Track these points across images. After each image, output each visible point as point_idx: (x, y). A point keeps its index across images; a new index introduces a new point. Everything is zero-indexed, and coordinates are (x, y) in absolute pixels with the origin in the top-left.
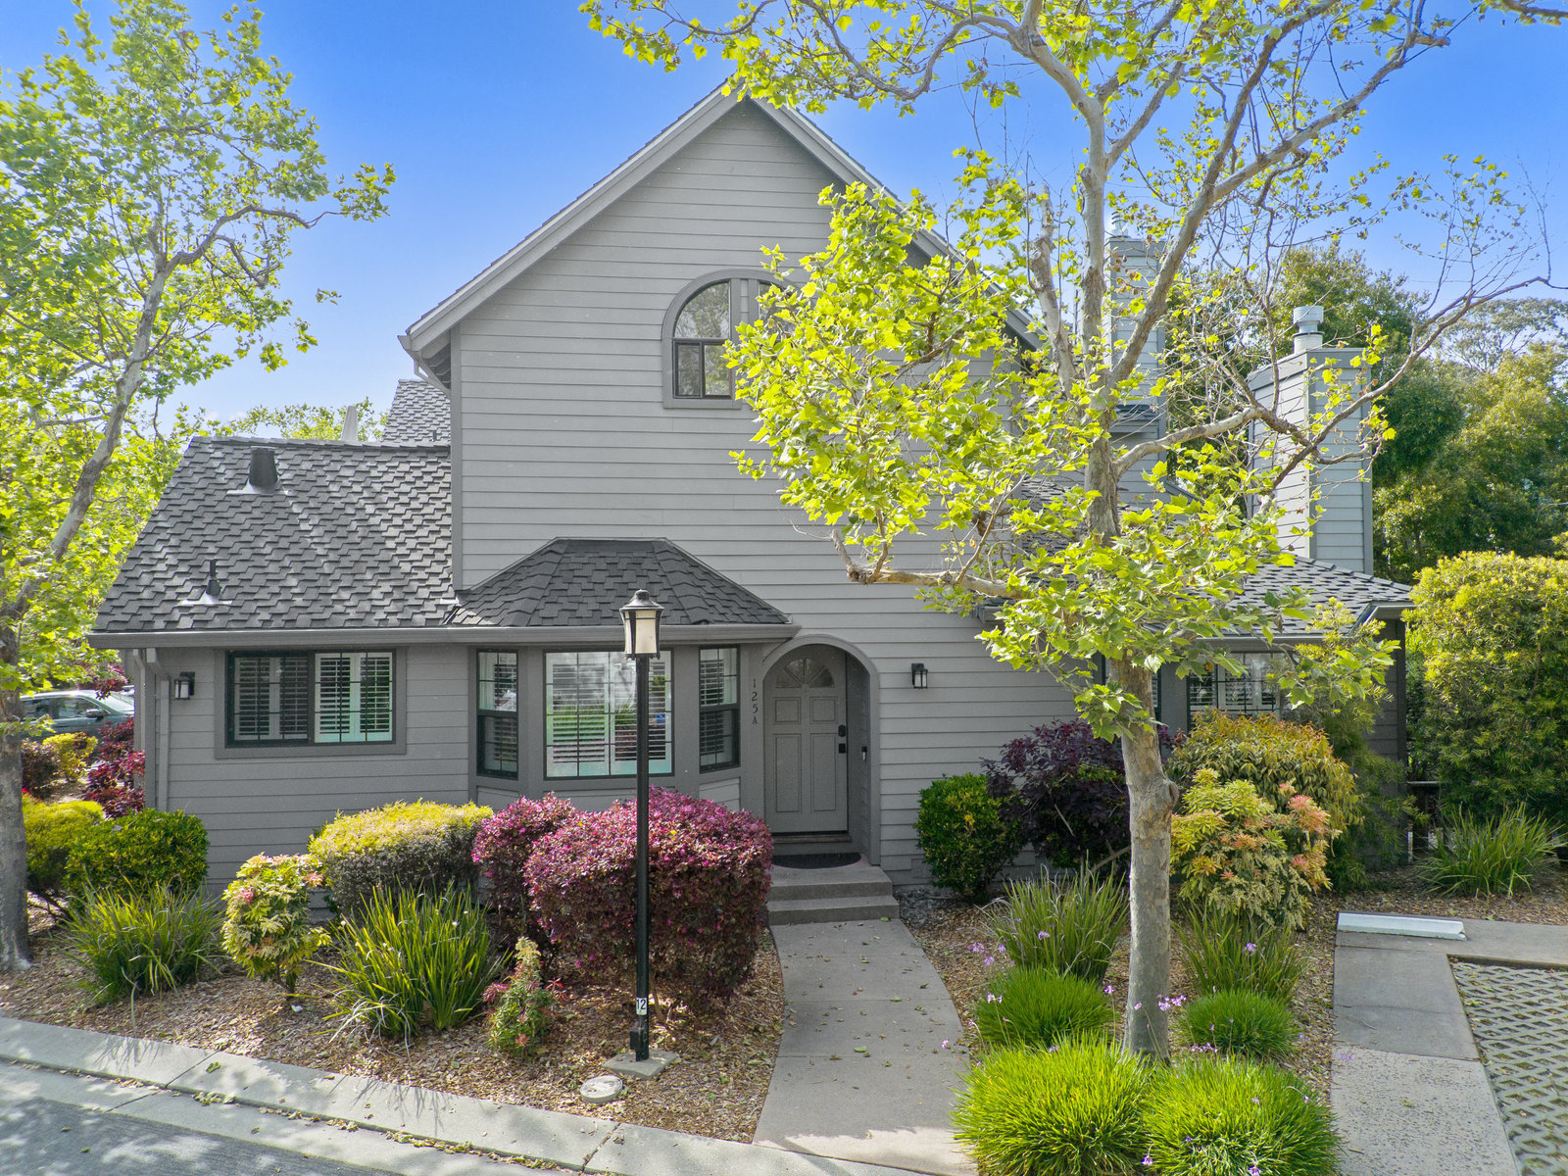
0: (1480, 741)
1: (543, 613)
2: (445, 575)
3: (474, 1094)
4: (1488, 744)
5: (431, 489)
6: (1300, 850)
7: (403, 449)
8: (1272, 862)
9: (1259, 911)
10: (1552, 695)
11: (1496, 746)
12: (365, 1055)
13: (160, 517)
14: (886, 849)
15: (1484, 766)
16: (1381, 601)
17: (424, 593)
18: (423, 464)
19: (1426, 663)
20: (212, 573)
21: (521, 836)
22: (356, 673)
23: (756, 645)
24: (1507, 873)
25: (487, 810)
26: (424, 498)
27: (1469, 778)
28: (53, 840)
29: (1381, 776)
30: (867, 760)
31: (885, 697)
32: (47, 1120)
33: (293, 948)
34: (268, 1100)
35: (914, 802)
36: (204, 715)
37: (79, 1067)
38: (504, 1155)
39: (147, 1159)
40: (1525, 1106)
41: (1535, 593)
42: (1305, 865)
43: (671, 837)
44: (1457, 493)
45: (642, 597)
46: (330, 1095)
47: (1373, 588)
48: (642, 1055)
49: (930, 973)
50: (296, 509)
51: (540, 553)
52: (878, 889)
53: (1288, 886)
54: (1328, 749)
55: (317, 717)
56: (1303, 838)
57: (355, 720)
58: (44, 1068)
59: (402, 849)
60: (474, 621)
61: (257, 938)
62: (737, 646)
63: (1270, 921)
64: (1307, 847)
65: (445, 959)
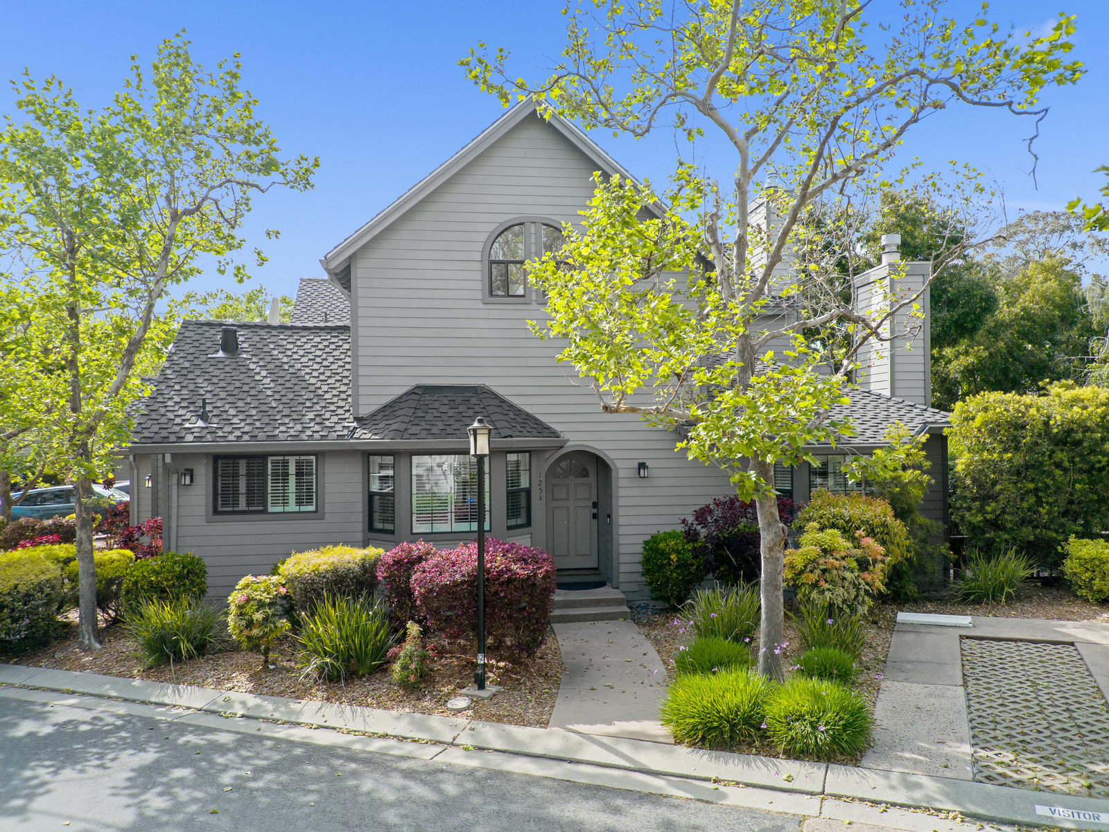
0: (989, 509)
1: (410, 432)
2: (347, 408)
3: (385, 708)
4: (993, 511)
5: (335, 353)
6: (867, 569)
7: (316, 328)
8: (848, 575)
9: (840, 604)
10: (1033, 481)
11: (998, 512)
12: (318, 690)
13: (168, 372)
14: (622, 578)
15: (993, 524)
16: (932, 423)
17: (335, 419)
18: (329, 337)
19: (957, 461)
20: (204, 407)
21: (407, 565)
22: (292, 469)
23: (539, 451)
24: (1003, 589)
25: (381, 551)
26: (331, 359)
27: (984, 532)
28: (109, 573)
29: (928, 531)
30: (611, 523)
31: (622, 483)
32: (139, 725)
33: (271, 630)
34: (263, 715)
35: (640, 549)
36: (199, 494)
37: (147, 699)
38: (407, 738)
39: (202, 742)
40: (983, 707)
41: (1023, 417)
42: (869, 578)
43: (497, 561)
44: (999, 351)
45: (480, 421)
46: (301, 712)
47: (927, 414)
48: (481, 686)
49: (649, 647)
50: (252, 366)
51: (407, 394)
52: (618, 602)
53: (858, 590)
54: (889, 511)
55: (269, 496)
56: (869, 563)
57: (292, 498)
58: (126, 700)
59: (335, 571)
60: (368, 436)
61: (250, 624)
62: (530, 452)
63: (848, 611)
64: (871, 568)
65: (365, 633)
